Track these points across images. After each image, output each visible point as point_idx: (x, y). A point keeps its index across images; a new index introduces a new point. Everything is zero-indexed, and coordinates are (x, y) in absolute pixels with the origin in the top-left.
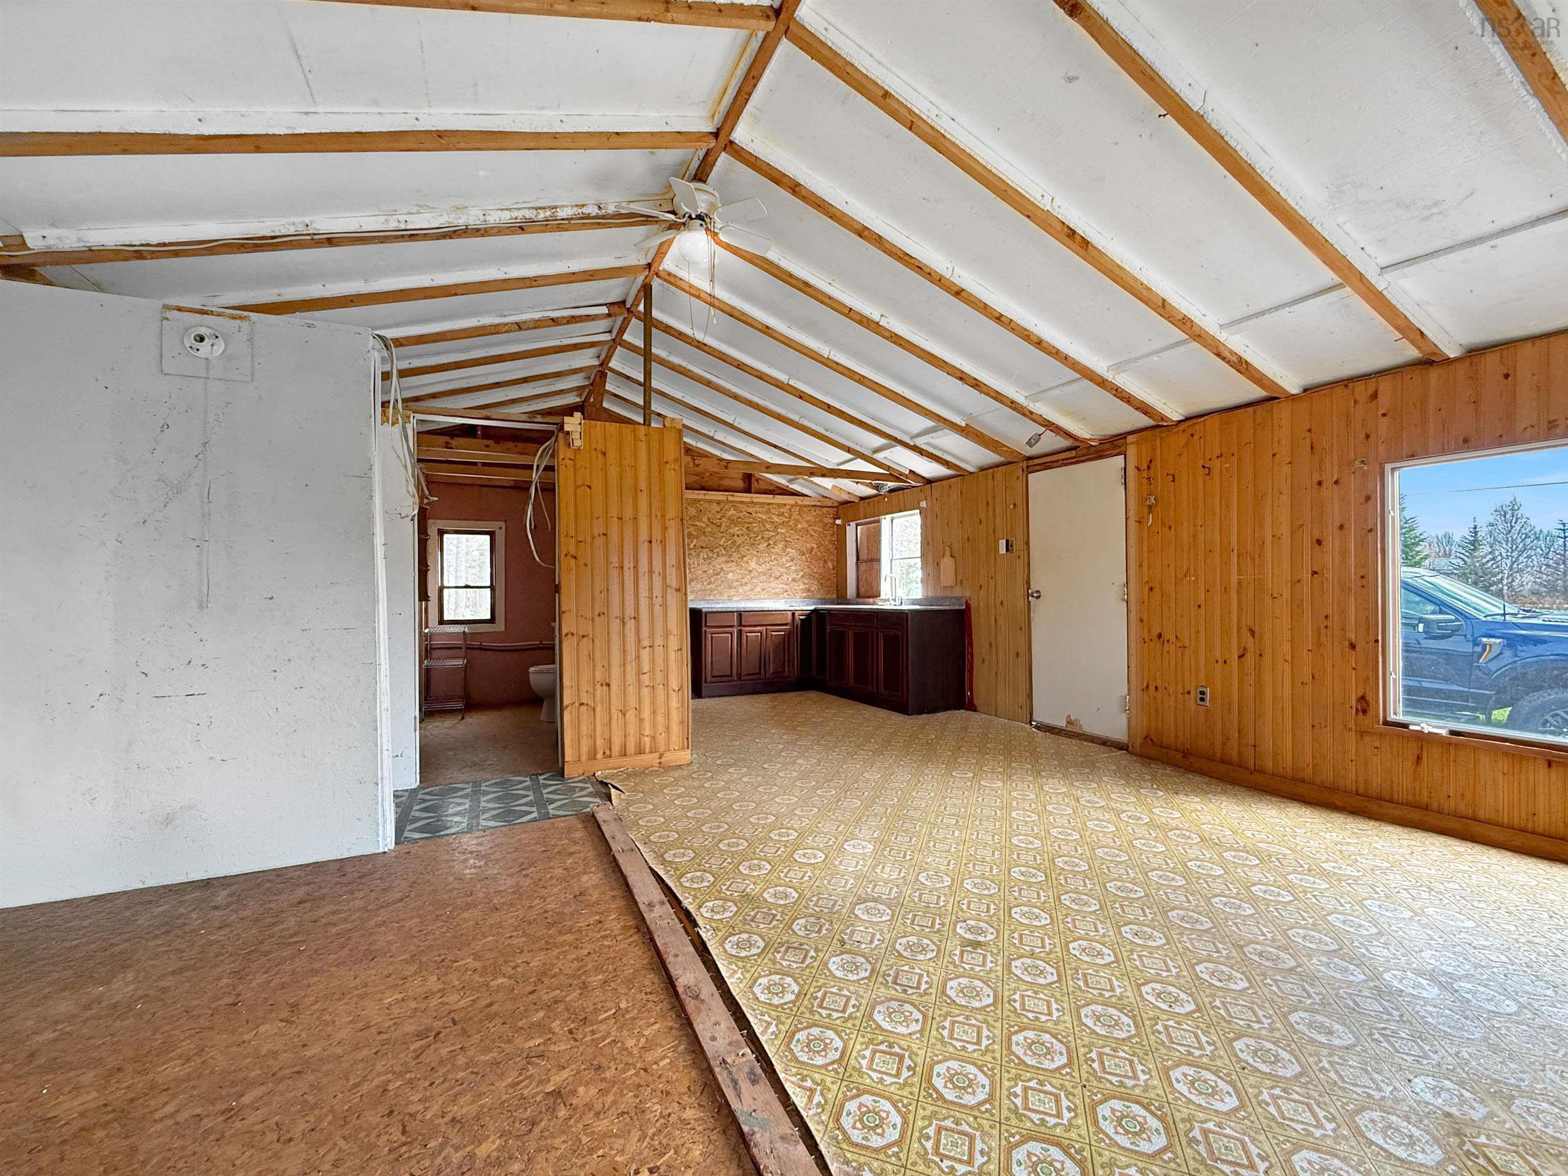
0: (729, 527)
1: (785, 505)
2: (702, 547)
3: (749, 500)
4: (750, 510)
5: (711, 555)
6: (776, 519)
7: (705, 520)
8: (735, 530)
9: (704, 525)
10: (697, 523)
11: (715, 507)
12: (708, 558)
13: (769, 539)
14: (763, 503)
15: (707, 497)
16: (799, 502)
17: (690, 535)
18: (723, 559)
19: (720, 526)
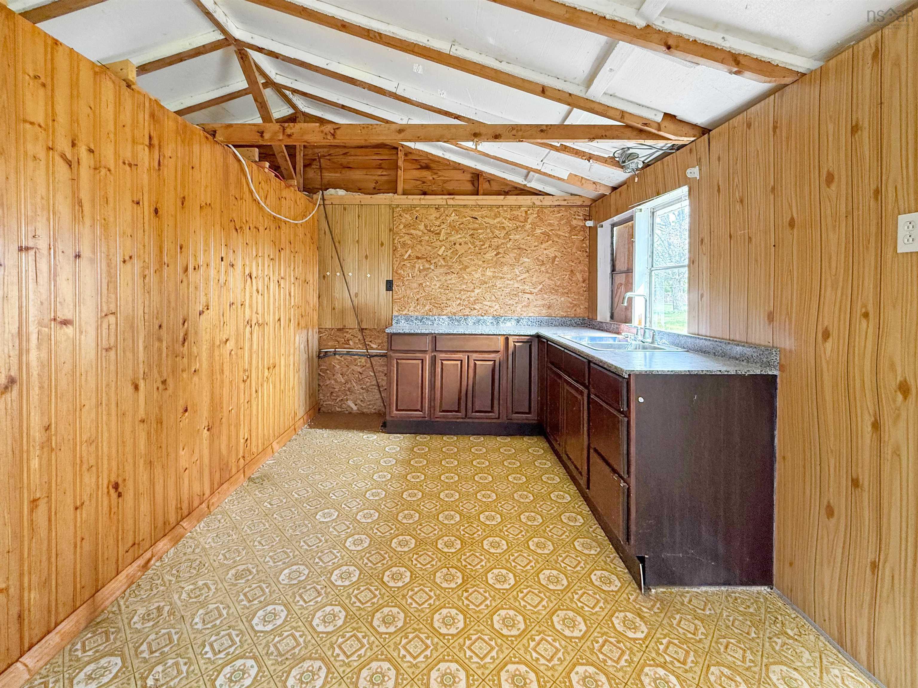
0: (449, 234)
1: (520, 207)
2: (418, 258)
3: (474, 203)
4: (475, 214)
5: (427, 266)
6: (507, 223)
7: (422, 227)
8: (455, 238)
9: (420, 233)
10: (413, 231)
11: (434, 214)
12: (424, 269)
13: (498, 247)
14: (492, 206)
15: (423, 202)
16: (538, 203)
17: (404, 245)
18: (442, 270)
19: (439, 234)
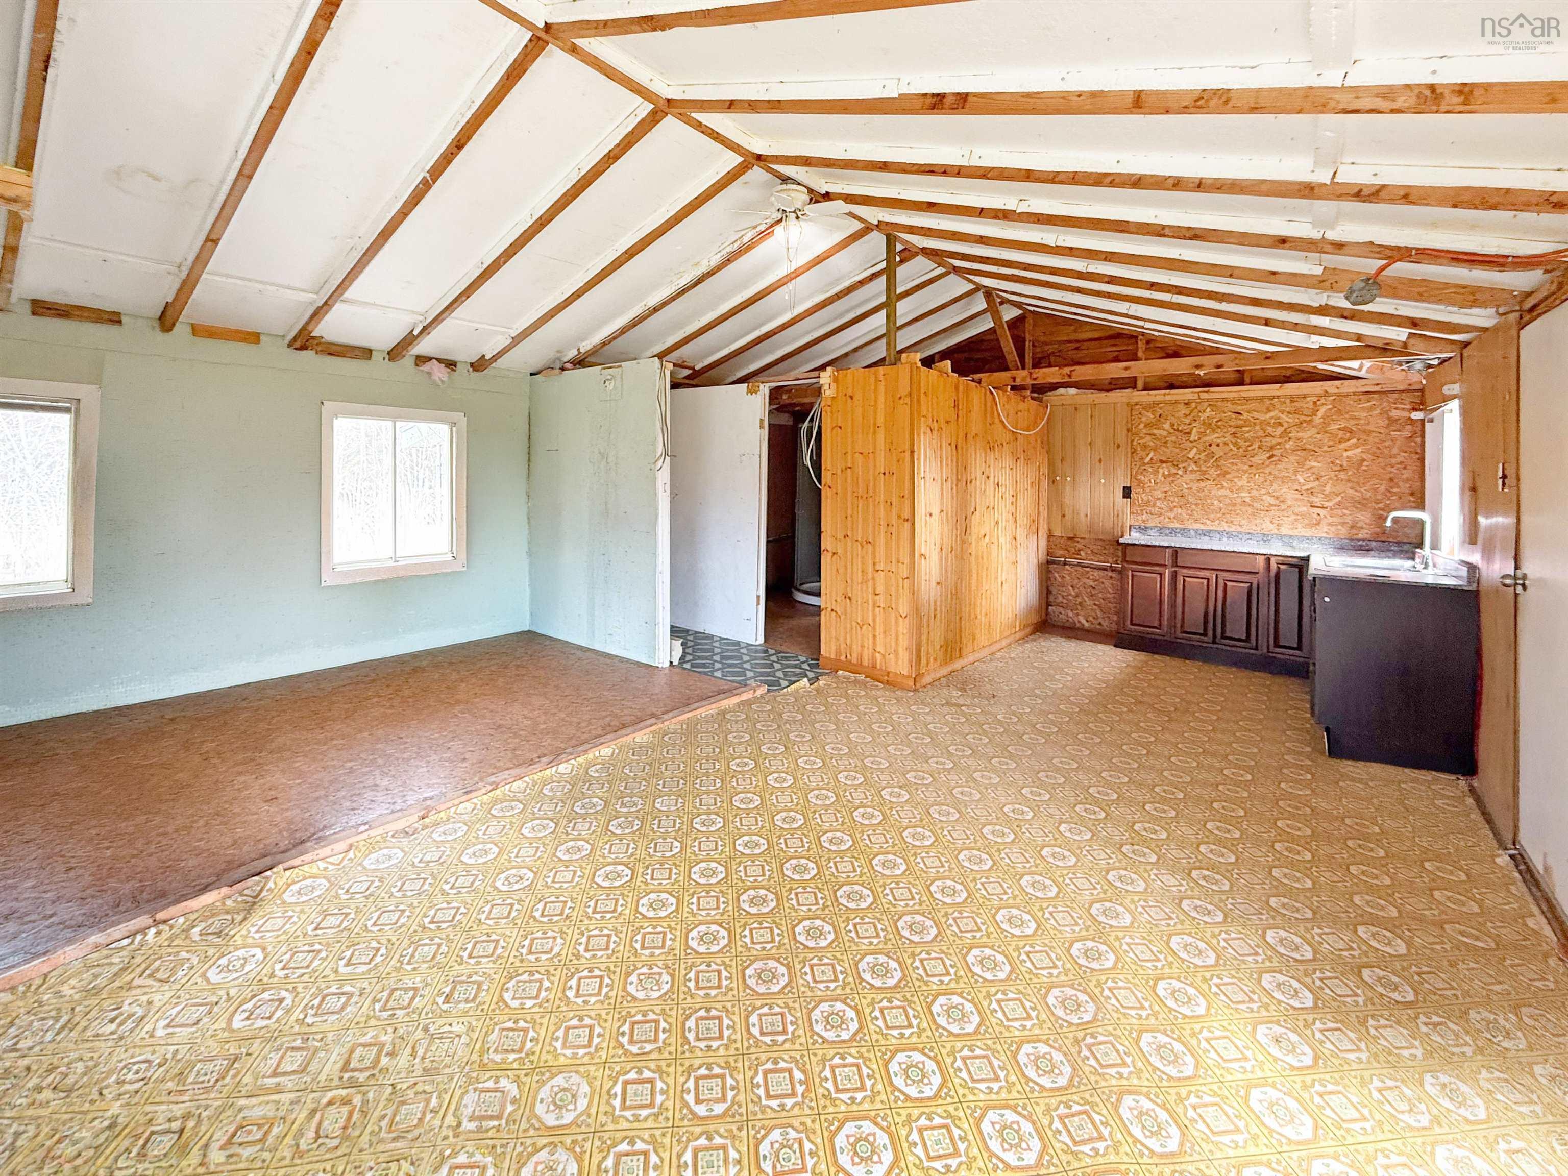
0: (1202, 434)
1: (1305, 397)
2: (1162, 462)
3: (1236, 395)
4: (1239, 409)
5: (1173, 470)
6: (1284, 418)
7: (1167, 426)
8: (1212, 437)
9: (1165, 433)
10: (1155, 431)
11: (1184, 410)
12: (1169, 475)
13: (1272, 448)
14: (1262, 399)
15: (1168, 398)
16: (1332, 390)
17: (1145, 447)
18: (1193, 476)
19: (1189, 433)
